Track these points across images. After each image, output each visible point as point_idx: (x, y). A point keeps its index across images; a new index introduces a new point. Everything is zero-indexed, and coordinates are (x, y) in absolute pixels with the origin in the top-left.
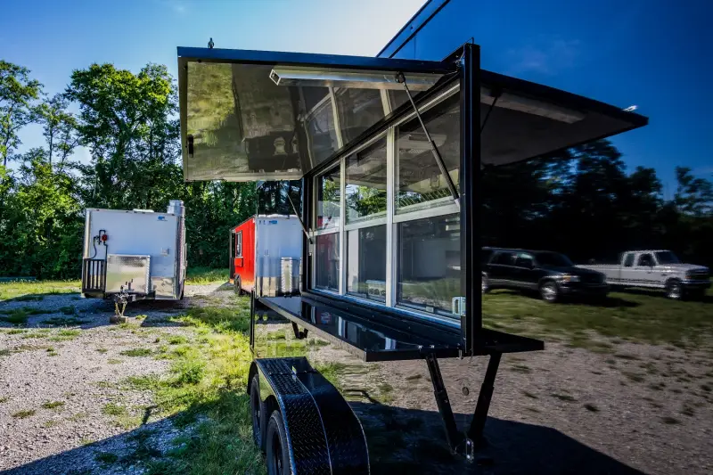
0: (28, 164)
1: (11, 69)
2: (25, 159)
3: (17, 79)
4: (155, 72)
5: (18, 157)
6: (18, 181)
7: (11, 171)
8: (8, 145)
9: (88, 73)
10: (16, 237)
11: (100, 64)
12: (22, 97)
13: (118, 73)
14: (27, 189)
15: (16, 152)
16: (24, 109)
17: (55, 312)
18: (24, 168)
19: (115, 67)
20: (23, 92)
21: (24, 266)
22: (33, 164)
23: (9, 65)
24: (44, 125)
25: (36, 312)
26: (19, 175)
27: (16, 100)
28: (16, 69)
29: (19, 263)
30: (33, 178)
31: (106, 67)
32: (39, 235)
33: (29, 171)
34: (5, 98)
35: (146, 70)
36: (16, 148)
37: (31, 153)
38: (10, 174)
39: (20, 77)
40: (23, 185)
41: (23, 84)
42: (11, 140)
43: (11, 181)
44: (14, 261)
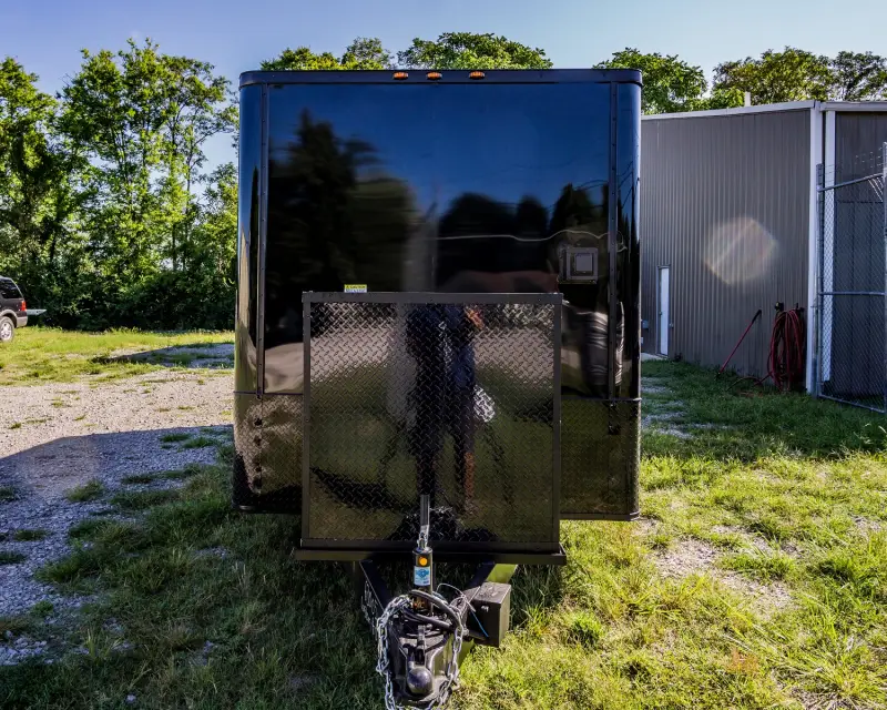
0: (214, 187)
1: (193, 66)
2: (212, 180)
3: (199, 78)
4: (365, 49)
5: (203, 178)
6: (204, 210)
7: (194, 196)
8: (191, 163)
9: (280, 63)
10: (200, 279)
11: (293, 50)
12: (206, 101)
13: (314, 59)
14: (214, 219)
15: (201, 172)
16: (208, 115)
17: (221, 357)
18: (209, 192)
19: (311, 51)
20: (206, 94)
21: (209, 317)
22: (220, 186)
23: (191, 62)
24: (233, 134)
25: (201, 357)
26: (204, 201)
27: (200, 105)
28: (197, 66)
29: (203, 313)
30: (220, 205)
31: (300, 52)
32: (227, 277)
33: (215, 196)
34: (187, 104)
35: (354, 48)
36: (200, 166)
37: (219, 172)
38: (195, 201)
39: (203, 76)
40: (210, 214)
41: (207, 85)
42: (195, 157)
43: (195, 208)
44: (197, 311)
